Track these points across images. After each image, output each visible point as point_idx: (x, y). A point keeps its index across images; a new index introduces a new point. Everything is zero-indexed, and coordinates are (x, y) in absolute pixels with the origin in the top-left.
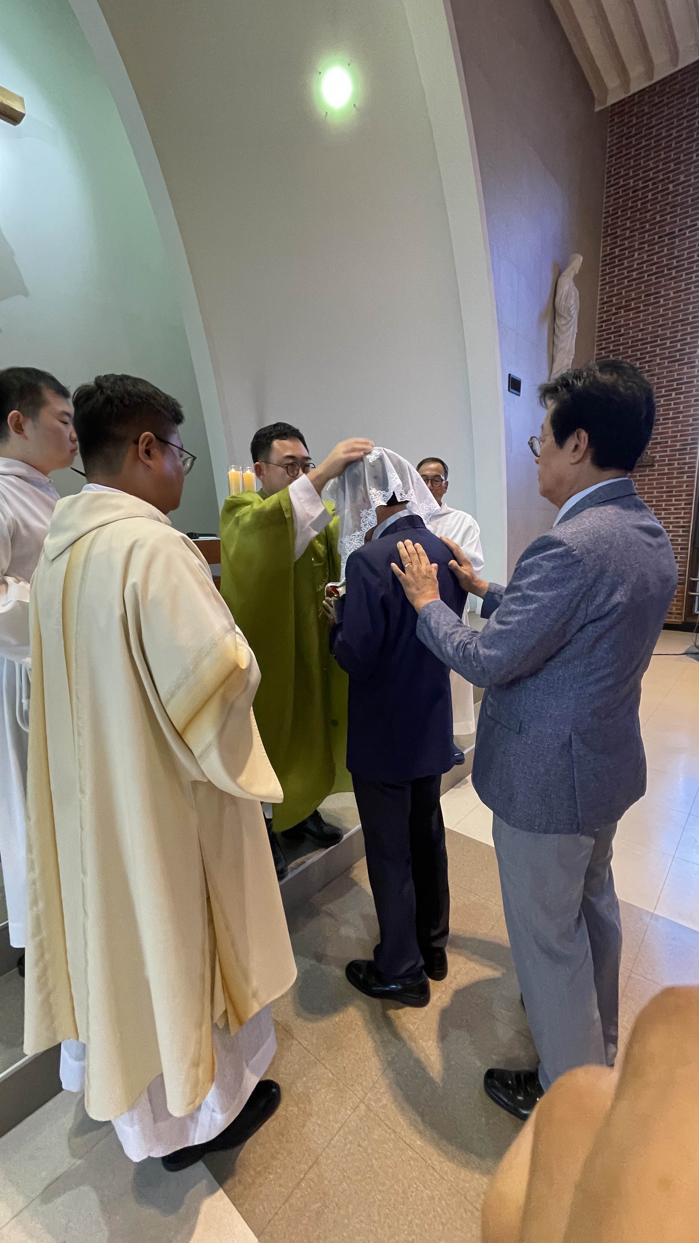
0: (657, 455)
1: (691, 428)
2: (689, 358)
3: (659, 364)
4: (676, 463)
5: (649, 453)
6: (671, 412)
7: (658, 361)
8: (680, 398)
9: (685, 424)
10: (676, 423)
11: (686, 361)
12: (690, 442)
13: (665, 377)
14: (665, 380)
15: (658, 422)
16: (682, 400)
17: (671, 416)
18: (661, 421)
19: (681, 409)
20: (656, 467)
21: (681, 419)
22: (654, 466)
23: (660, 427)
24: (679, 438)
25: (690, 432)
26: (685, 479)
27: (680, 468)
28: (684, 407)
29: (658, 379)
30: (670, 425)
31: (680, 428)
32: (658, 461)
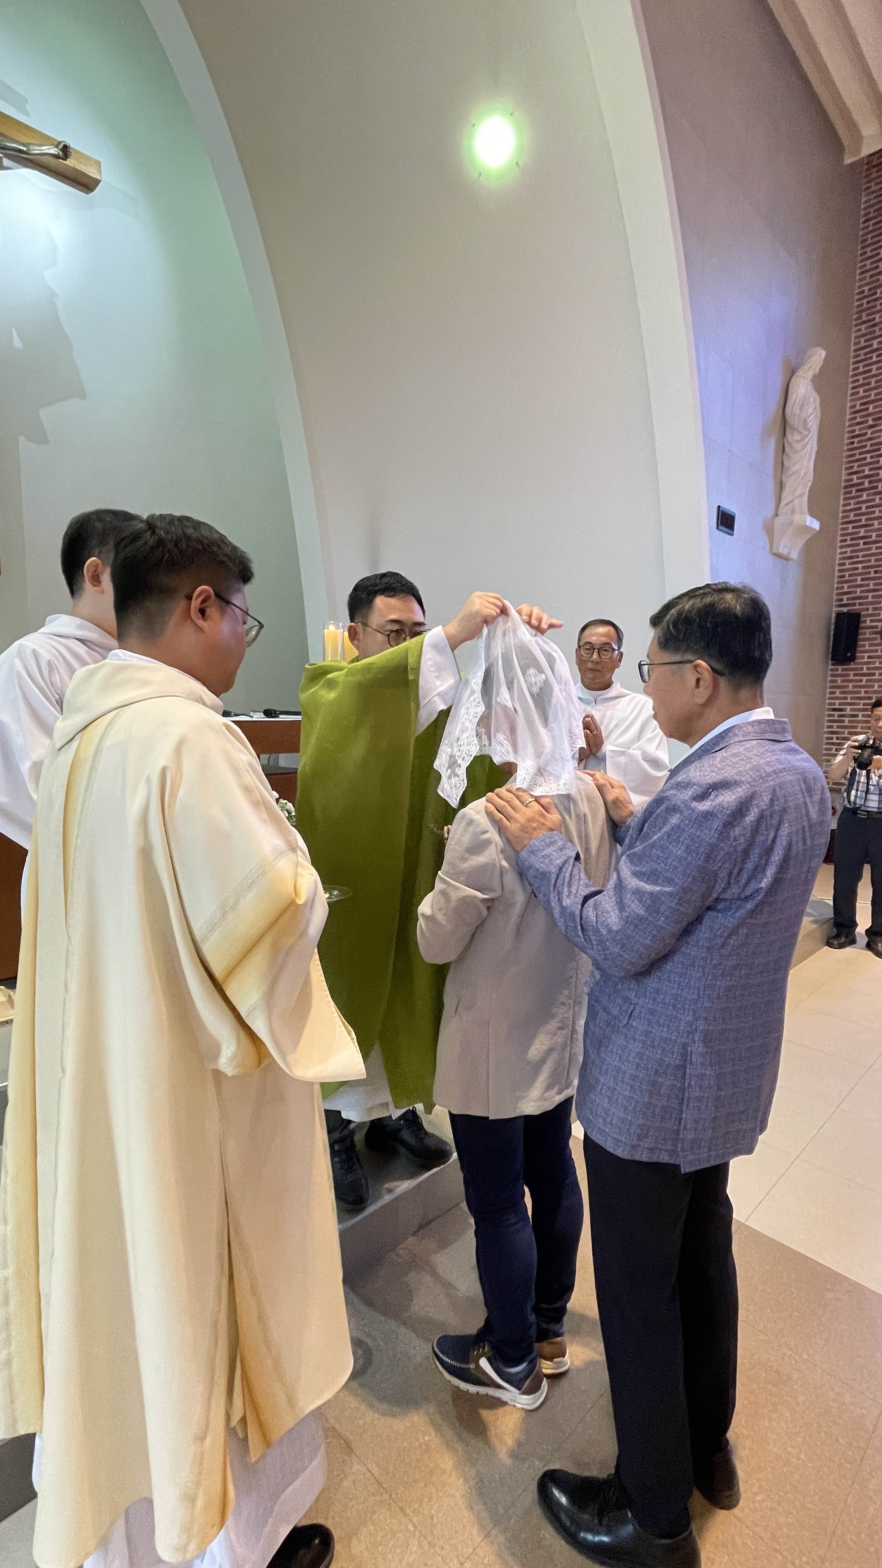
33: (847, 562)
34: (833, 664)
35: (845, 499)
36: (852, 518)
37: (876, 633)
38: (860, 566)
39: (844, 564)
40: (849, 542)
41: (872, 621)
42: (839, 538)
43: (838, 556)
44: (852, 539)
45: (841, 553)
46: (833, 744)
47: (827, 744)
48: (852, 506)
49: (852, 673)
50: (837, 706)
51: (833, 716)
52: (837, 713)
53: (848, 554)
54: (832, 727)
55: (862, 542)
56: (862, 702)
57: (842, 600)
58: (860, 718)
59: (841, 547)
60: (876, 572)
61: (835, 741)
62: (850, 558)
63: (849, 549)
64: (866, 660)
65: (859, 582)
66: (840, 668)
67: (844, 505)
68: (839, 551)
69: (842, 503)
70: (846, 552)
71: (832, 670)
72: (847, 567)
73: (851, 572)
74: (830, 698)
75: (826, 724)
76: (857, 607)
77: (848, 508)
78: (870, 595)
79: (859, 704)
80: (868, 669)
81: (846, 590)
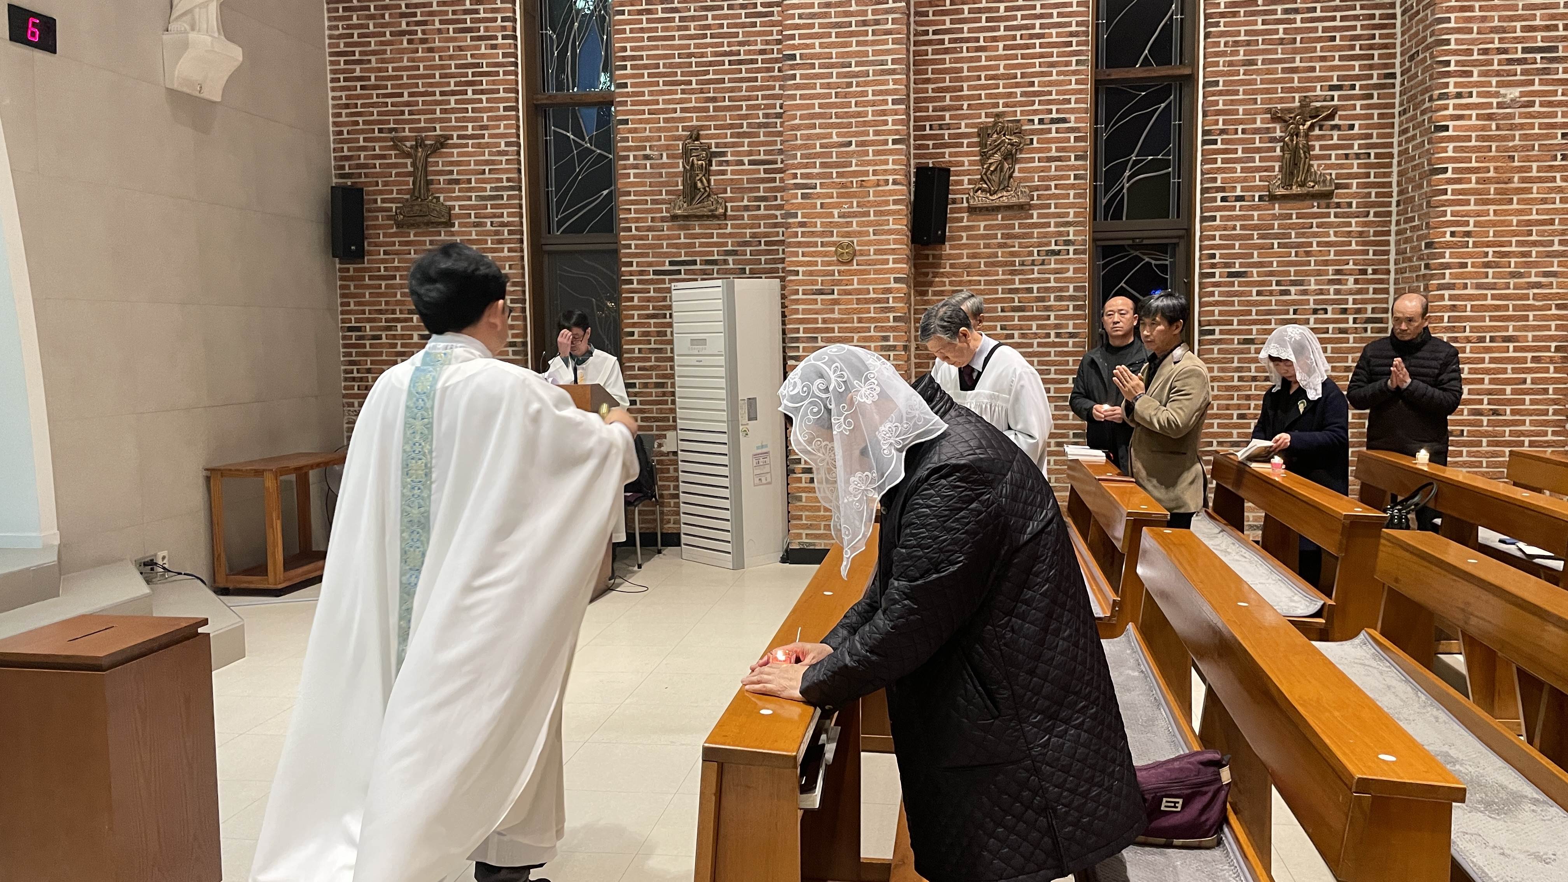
0: (457, 204)
1: (504, 158)
2: (487, 29)
3: (440, 31)
4: (488, 221)
5: (442, 199)
6: (470, 125)
7: (437, 25)
8: (480, 101)
9: (494, 150)
10: (479, 146)
11: (482, 33)
12: (505, 184)
13: (451, 58)
14: (453, 63)
15: (450, 142)
16: (485, 104)
17: (470, 132)
18: (455, 141)
19: (485, 122)
20: (456, 228)
21: (486, 140)
22: (453, 225)
23: (455, 151)
24: (487, 176)
25: (504, 166)
26: (506, 253)
27: (497, 233)
28: (490, 119)
29: (441, 58)
30: (470, 149)
31: (487, 157)
32: (459, 216)
33: (344, 112)
34: (340, 263)
35: (330, 19)
36: (342, 48)
37: (389, 218)
38: (360, 119)
39: (339, 115)
40: (342, 84)
41: (384, 201)
42: (329, 76)
43: (331, 102)
44: (345, 80)
45: (334, 98)
46: (354, 379)
47: (346, 379)
48: (341, 31)
49: (367, 275)
50: (353, 324)
51: (350, 338)
52: (354, 334)
53: (344, 101)
54: (350, 354)
55: (359, 84)
56: (383, 317)
57: (343, 167)
58: (384, 340)
59: (333, 89)
60: (381, 131)
61: (355, 375)
62: (347, 106)
63: (343, 94)
64: (382, 256)
65: (362, 143)
66: (351, 267)
67: (331, 28)
68: (331, 94)
69: (327, 24)
70: (340, 98)
71: (341, 270)
72: (344, 119)
73: (350, 128)
74: (342, 313)
75: (342, 350)
76: (363, 180)
77: (337, 33)
78: (377, 162)
79: (380, 320)
80: (386, 269)
81: (346, 153)
